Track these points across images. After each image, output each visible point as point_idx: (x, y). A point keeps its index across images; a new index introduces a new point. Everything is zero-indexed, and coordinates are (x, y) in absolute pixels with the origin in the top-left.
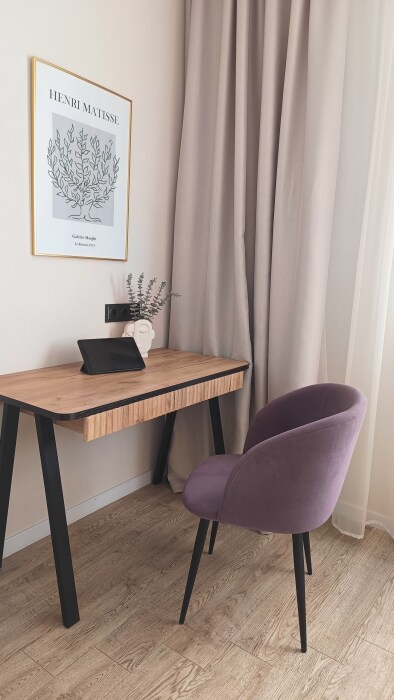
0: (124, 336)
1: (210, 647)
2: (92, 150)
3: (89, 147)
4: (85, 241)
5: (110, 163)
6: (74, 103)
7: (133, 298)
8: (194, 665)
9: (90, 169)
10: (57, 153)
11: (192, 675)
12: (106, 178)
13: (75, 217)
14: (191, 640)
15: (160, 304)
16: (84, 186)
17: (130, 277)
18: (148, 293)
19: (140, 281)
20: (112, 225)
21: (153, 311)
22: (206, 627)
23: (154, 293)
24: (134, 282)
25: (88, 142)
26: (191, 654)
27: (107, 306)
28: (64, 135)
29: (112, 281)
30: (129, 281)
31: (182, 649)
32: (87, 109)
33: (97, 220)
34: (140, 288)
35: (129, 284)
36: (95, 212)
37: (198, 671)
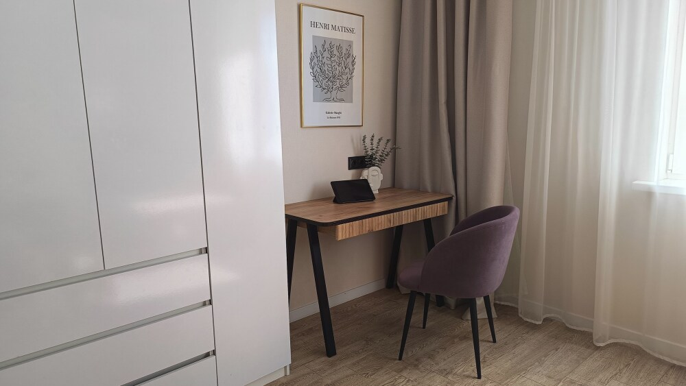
0: (361, 178)
1: (417, 371)
2: (337, 54)
3: (335, 52)
4: (334, 115)
5: (350, 60)
6: (326, 27)
7: (367, 152)
8: (406, 378)
9: (337, 66)
10: (315, 60)
11: (404, 382)
12: (347, 70)
13: (327, 100)
14: (406, 368)
15: (387, 155)
16: (333, 78)
17: (365, 137)
18: (377, 148)
19: (372, 140)
20: (352, 102)
21: (381, 161)
22: (416, 363)
23: (381, 147)
24: (368, 141)
25: (335, 48)
26: (404, 374)
27: (349, 158)
28: (320, 48)
29: (352, 140)
30: (364, 140)
31: (400, 371)
32: (334, 28)
33: (342, 100)
34: (372, 144)
35: (364, 142)
36: (340, 95)
37: (408, 381)
